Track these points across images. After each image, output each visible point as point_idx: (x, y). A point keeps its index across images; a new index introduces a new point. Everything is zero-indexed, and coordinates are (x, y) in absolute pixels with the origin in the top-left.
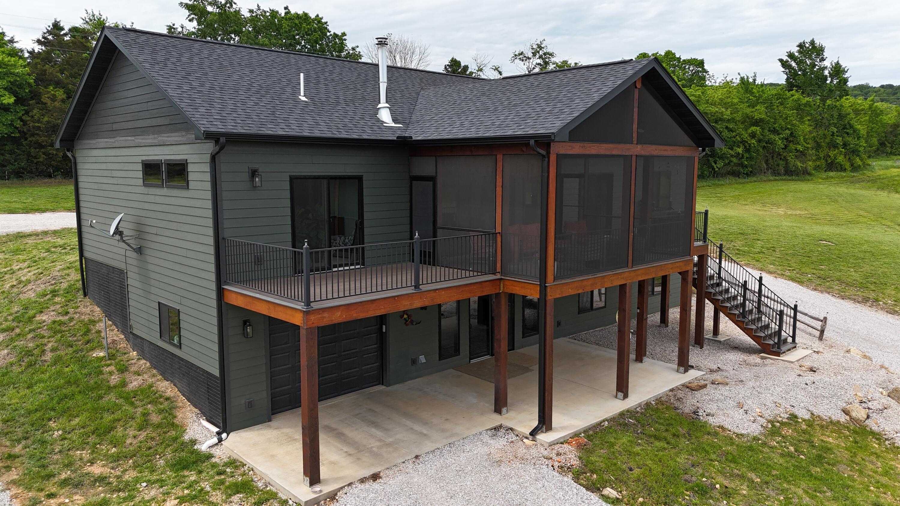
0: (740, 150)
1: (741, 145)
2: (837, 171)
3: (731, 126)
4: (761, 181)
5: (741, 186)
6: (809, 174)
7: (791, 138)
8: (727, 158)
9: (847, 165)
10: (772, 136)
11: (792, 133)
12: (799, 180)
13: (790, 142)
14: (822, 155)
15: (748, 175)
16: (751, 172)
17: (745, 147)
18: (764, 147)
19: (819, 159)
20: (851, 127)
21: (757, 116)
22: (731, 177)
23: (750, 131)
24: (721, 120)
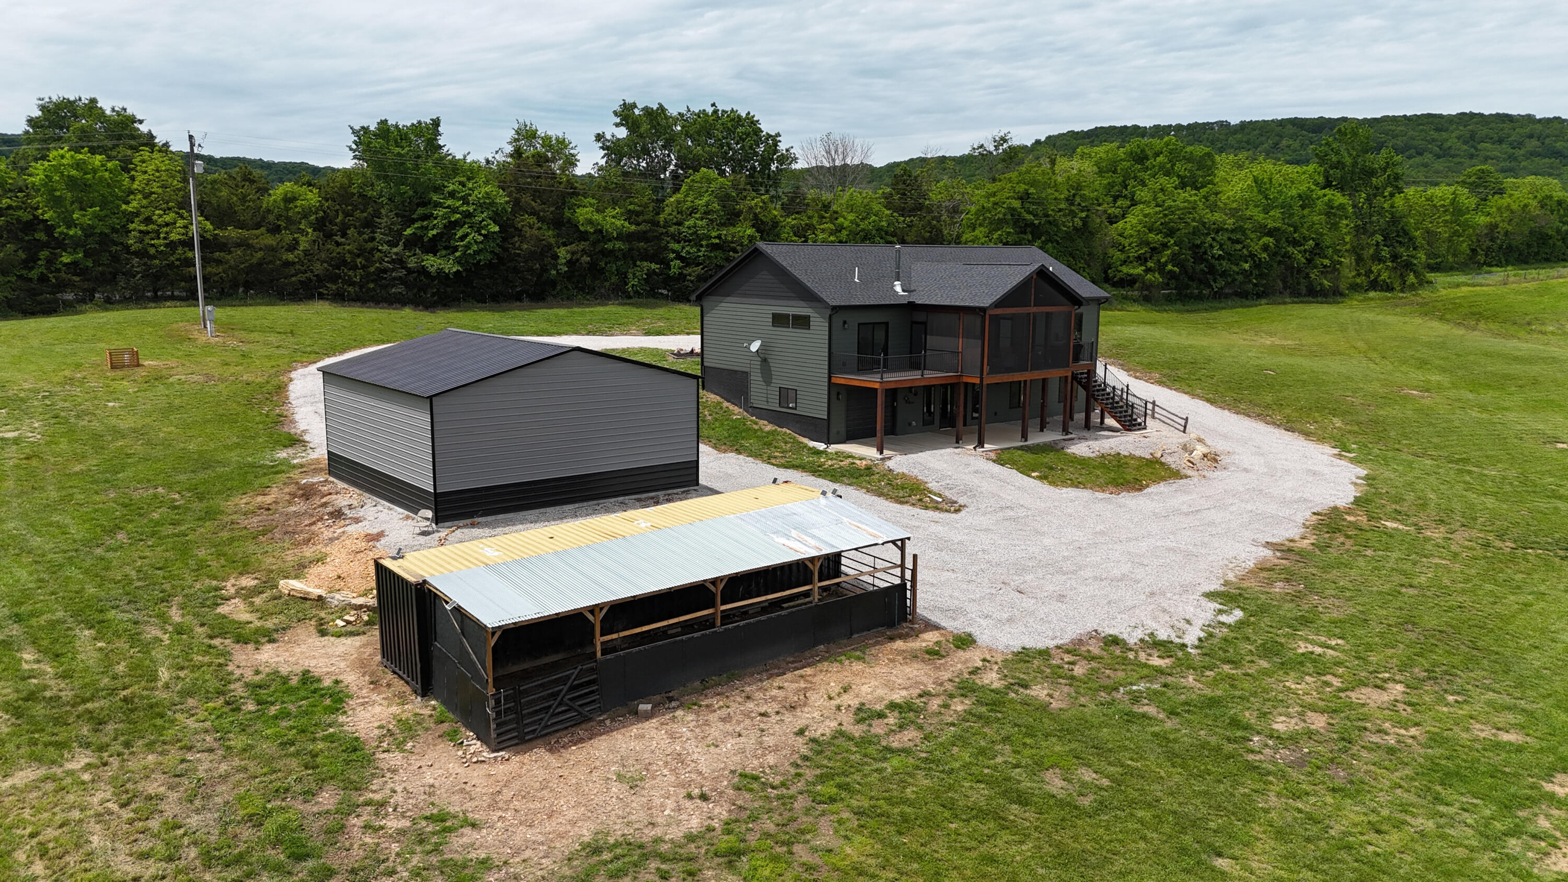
0: (1247, 266)
1: (1249, 259)
2: (1382, 290)
3: (1238, 236)
4: (1274, 303)
5: (1245, 310)
6: (1342, 295)
7: (1318, 250)
8: (1230, 275)
9: (1397, 285)
10: (1290, 249)
11: (1317, 245)
12: (1326, 303)
13: (1315, 254)
14: (1363, 271)
15: (1259, 296)
16: (1263, 292)
17: (1255, 261)
18: (1280, 263)
19: (1359, 275)
20: (1406, 233)
21: (1271, 224)
22: (1236, 299)
23: (1261, 242)
24: (1222, 229)
